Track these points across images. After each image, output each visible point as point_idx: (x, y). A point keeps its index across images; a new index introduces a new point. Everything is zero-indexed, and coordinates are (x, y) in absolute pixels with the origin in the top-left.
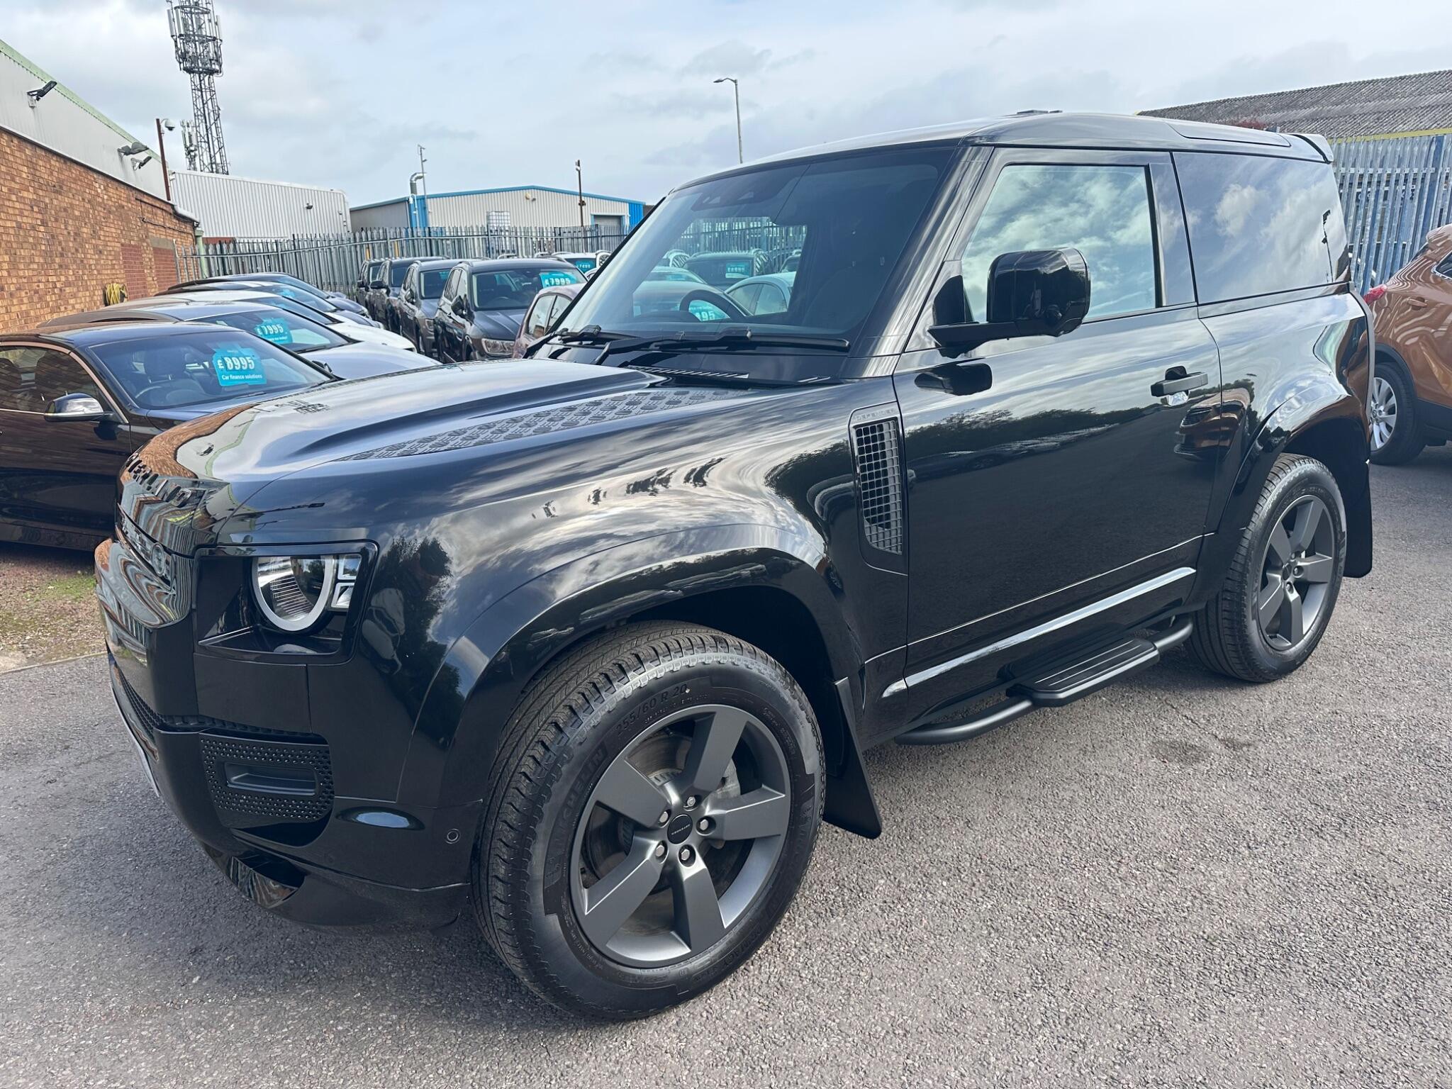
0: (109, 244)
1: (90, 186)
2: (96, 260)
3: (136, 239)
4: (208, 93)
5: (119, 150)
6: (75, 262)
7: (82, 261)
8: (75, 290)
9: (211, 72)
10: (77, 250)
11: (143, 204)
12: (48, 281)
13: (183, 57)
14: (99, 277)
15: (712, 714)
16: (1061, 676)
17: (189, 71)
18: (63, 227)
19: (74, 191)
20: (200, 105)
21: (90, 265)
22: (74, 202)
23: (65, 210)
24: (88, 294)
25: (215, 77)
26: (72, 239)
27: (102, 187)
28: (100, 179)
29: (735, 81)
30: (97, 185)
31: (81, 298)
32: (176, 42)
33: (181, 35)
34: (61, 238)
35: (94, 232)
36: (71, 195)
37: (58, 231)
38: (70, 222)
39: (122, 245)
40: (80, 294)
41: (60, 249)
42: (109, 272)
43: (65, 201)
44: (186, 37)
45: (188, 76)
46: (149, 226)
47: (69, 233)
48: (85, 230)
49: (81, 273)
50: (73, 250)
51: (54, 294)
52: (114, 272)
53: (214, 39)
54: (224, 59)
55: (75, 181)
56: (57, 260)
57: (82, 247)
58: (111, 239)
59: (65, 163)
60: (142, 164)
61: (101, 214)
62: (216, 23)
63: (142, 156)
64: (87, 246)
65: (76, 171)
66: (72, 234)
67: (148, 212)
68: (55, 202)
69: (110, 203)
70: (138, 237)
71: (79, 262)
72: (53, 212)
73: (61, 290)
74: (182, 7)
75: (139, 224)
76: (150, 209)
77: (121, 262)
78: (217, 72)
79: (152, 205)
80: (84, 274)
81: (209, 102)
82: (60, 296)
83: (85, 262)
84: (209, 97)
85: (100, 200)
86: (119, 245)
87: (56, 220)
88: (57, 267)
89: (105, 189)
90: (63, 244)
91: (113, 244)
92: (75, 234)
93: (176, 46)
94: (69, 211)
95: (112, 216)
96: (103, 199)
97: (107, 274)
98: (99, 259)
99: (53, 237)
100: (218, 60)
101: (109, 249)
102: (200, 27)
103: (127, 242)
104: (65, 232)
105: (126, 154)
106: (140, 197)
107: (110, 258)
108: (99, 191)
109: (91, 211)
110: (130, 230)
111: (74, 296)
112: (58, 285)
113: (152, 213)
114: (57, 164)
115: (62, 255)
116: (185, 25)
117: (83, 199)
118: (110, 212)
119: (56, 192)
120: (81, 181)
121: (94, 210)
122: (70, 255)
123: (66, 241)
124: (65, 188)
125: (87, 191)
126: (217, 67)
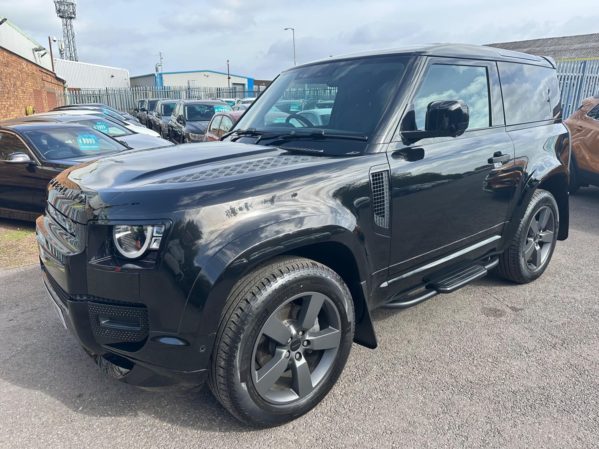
0: (28, 89)
1: (20, 64)
2: (23, 96)
3: (39, 87)
5: (33, 49)
6: (14, 96)
8: (14, 108)
9: (71, 18)
10: (14, 91)
11: (43, 73)
12: (2, 104)
13: (59, 11)
14: (24, 103)
15: (311, 296)
16: (448, 281)
17: (61, 17)
18: (9, 81)
19: (13, 66)
20: (66, 32)
21: (20, 98)
22: (13, 70)
23: (10, 74)
24: (19, 110)
25: (73, 20)
26: (12, 86)
27: (25, 65)
28: (25, 62)
29: (293, 29)
30: (23, 64)
31: (16, 112)
32: (56, 4)
33: (58, 2)
34: (8, 86)
35: (22, 84)
36: (12, 68)
37: (7, 83)
38: (12, 79)
39: (34, 90)
40: (16, 110)
41: (7, 90)
42: (28, 101)
43: (10, 70)
44: (60, 3)
45: (60, 19)
46: (45, 82)
47: (11, 84)
48: (18, 83)
49: (16, 101)
50: (13, 91)
51: (5, 110)
52: (30, 101)
53: (73, 4)
54: (77, 13)
55: (14, 62)
56: (6, 95)
57: (17, 90)
58: (29, 87)
59: (10, 54)
60: (42, 56)
61: (25, 76)
63: (42, 52)
64: (19, 90)
65: (14, 58)
66: (13, 84)
67: (45, 76)
68: (5, 70)
69: (29, 72)
70: (40, 86)
71: (15, 96)
72: (4, 75)
73: (7, 108)
75: (41, 81)
76: (45, 75)
77: (33, 97)
78: (74, 18)
79: (46, 73)
80: (17, 102)
81: (70, 31)
82: (7, 111)
83: (18, 96)
84: (70, 28)
85: (25, 70)
86: (32, 90)
87: (6, 78)
88: (6, 98)
89: (27, 66)
90: (9, 88)
91: (30, 89)
92: (14, 84)
93: (56, 6)
94: (11, 74)
95: (29, 77)
96: (26, 70)
97: (27, 102)
98: (24, 95)
99: (4, 85)
100: (74, 13)
101: (28, 91)
103: (36, 88)
104: (10, 83)
105: (36, 51)
106: (41, 69)
107: (28, 95)
108: (24, 66)
109: (21, 75)
110: (37, 83)
111: (13, 111)
112: (7, 106)
113: (46, 77)
114: (6, 54)
115: (8, 93)
117: (17, 70)
118: (28, 76)
119: (6, 66)
120: (17, 62)
121: (22, 74)
122: (11, 93)
123: (10, 87)
124: (9, 64)
125: (19, 66)
126: (74, 16)
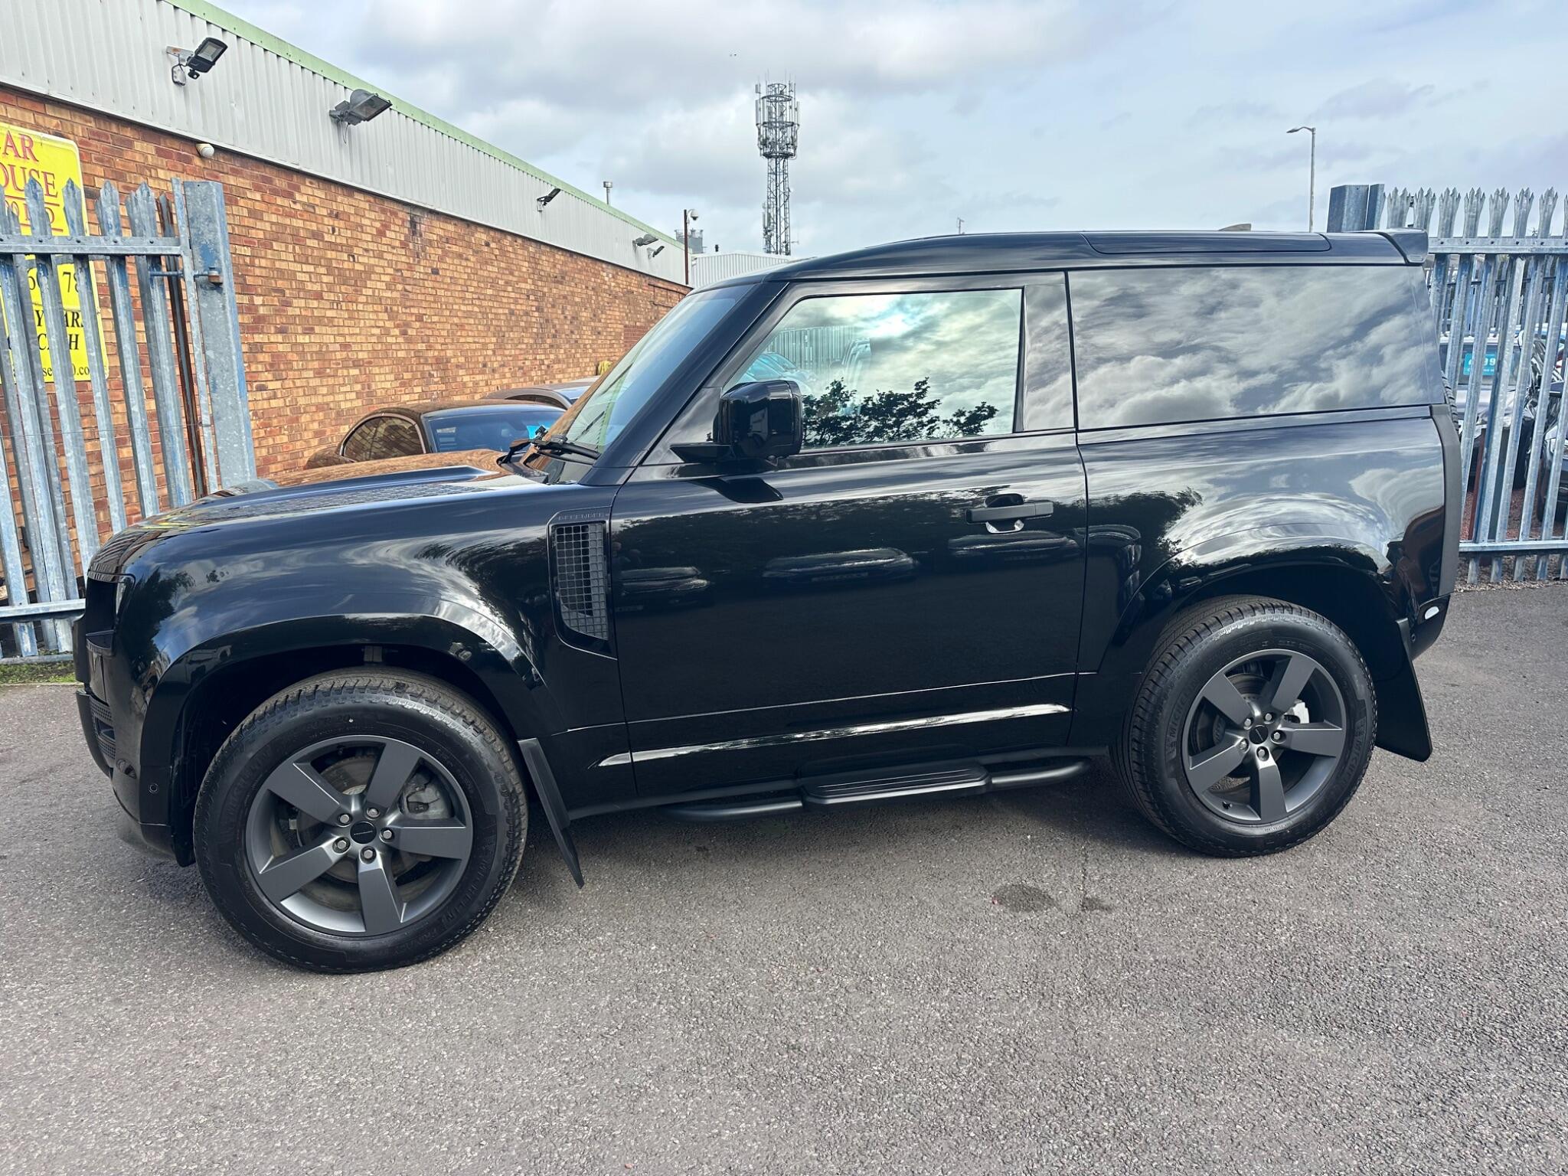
0: (610, 325)
1: (596, 275)
2: (593, 340)
3: (642, 320)
4: (782, 177)
5: (634, 242)
6: (568, 342)
7: (576, 342)
8: (565, 366)
9: (786, 156)
10: (572, 332)
11: (656, 290)
12: (536, 359)
13: (764, 143)
14: (593, 355)
17: (768, 156)
18: (560, 312)
19: (577, 281)
20: (773, 188)
21: (585, 345)
22: (576, 290)
23: (565, 297)
24: (578, 369)
25: (789, 161)
26: (568, 322)
27: (610, 276)
28: (610, 269)
29: (1313, 130)
30: (605, 274)
31: (570, 373)
32: (759, 129)
33: (764, 123)
34: (556, 322)
35: (594, 315)
36: (573, 284)
37: (554, 316)
38: (569, 307)
39: (626, 326)
40: (570, 370)
41: (553, 331)
42: (606, 350)
43: (565, 290)
44: (768, 125)
45: (765, 160)
46: (661, 308)
47: (566, 317)
48: (585, 314)
49: (573, 351)
50: (568, 332)
51: (541, 370)
52: (612, 350)
53: (793, 124)
54: (799, 144)
55: (580, 271)
56: (549, 341)
57: (578, 328)
58: (612, 321)
59: (571, 256)
60: (656, 253)
61: (606, 299)
62: (796, 109)
63: (655, 246)
64: (584, 328)
65: (581, 263)
66: (569, 318)
67: (662, 296)
68: (554, 291)
69: (617, 289)
70: (646, 318)
71: (572, 342)
72: (551, 300)
73: (548, 366)
74: (768, 97)
75: (649, 307)
76: (664, 293)
77: (621, 342)
78: (792, 155)
79: (667, 289)
80: (576, 353)
81: (782, 185)
82: (546, 372)
83: (580, 342)
84: (782, 180)
85: (606, 287)
86: (622, 326)
87: (553, 306)
88: (547, 346)
89: (613, 277)
90: (558, 327)
91: (615, 326)
92: (573, 318)
93: (759, 133)
94: (569, 298)
95: (617, 301)
96: (610, 286)
97: (604, 353)
98: (597, 339)
99: (547, 321)
100: (793, 144)
101: (609, 330)
102: (782, 114)
103: (632, 323)
104: (562, 317)
105: (640, 245)
106: (653, 282)
107: (609, 338)
108: (606, 279)
109: (594, 297)
110: (637, 312)
111: (562, 371)
112: (546, 362)
113: (667, 297)
114: (562, 258)
115: (554, 336)
116: (770, 113)
117: (587, 288)
118: (616, 297)
119: (558, 282)
120: (587, 271)
121: (597, 296)
122: (563, 336)
123: (562, 325)
124: (567, 278)
125: (593, 279)
126: (792, 151)
